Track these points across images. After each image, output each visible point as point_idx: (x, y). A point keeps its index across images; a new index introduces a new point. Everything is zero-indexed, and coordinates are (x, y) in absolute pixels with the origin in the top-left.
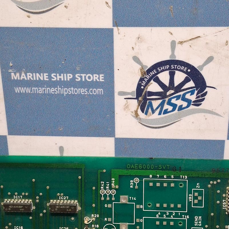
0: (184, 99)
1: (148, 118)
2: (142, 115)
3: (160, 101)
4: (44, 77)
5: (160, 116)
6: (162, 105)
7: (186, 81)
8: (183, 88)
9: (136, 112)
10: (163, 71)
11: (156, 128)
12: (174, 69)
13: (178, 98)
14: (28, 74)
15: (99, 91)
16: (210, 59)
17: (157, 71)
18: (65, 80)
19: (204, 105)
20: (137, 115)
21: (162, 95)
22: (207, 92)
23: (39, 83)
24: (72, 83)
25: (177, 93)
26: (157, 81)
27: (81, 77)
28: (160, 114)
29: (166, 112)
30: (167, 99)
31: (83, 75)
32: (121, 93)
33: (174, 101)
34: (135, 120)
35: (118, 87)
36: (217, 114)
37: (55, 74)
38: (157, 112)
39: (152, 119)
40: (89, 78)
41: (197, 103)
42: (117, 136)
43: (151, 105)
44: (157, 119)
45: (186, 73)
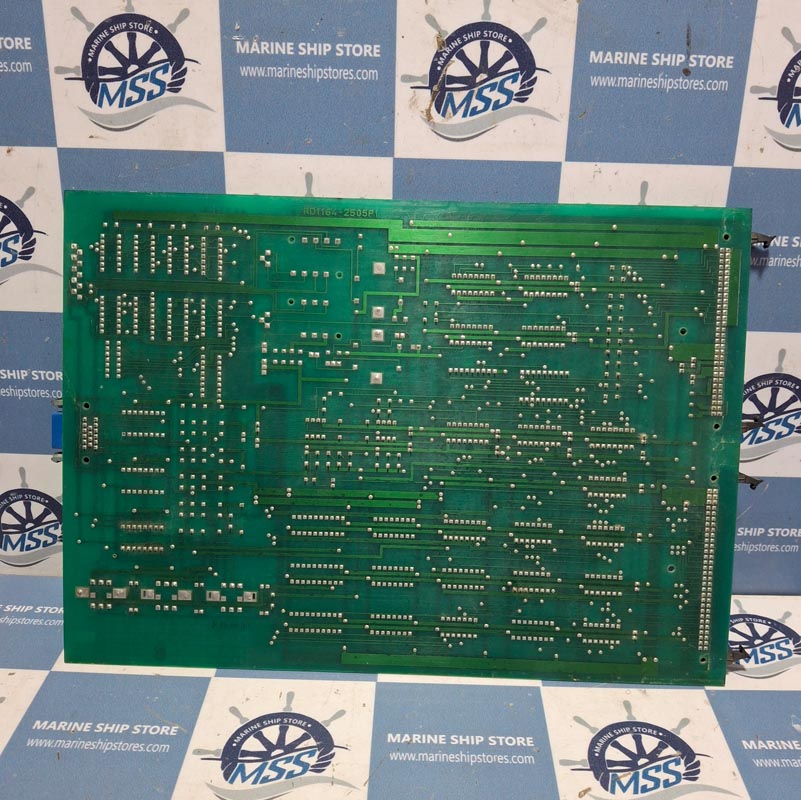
0: (502, 90)
1: (446, 123)
2: (436, 117)
3: (466, 92)
4: (287, 48)
5: (465, 120)
6: (468, 99)
7: (506, 58)
8: (500, 71)
9: (428, 111)
10: (471, 40)
11: (458, 140)
12: (488, 38)
13: (493, 87)
14: (263, 43)
15: (372, 74)
16: (541, 23)
17: (462, 40)
18: (320, 53)
19: (533, 100)
20: (429, 117)
21: (469, 83)
22: (536, 78)
23: (279, 60)
24: (330, 60)
25: (492, 78)
26: (463, 57)
27: (344, 49)
28: (465, 115)
29: (474, 112)
30: (476, 90)
31: (348, 46)
32: (407, 78)
33: (486, 93)
34: (425, 127)
35: (401, 69)
36: (551, 117)
37: (304, 44)
38: (461, 112)
39: (452, 125)
40: (357, 50)
41: (522, 97)
42: (396, 156)
43: (451, 99)
44: (459, 124)
45: (506, 44)
